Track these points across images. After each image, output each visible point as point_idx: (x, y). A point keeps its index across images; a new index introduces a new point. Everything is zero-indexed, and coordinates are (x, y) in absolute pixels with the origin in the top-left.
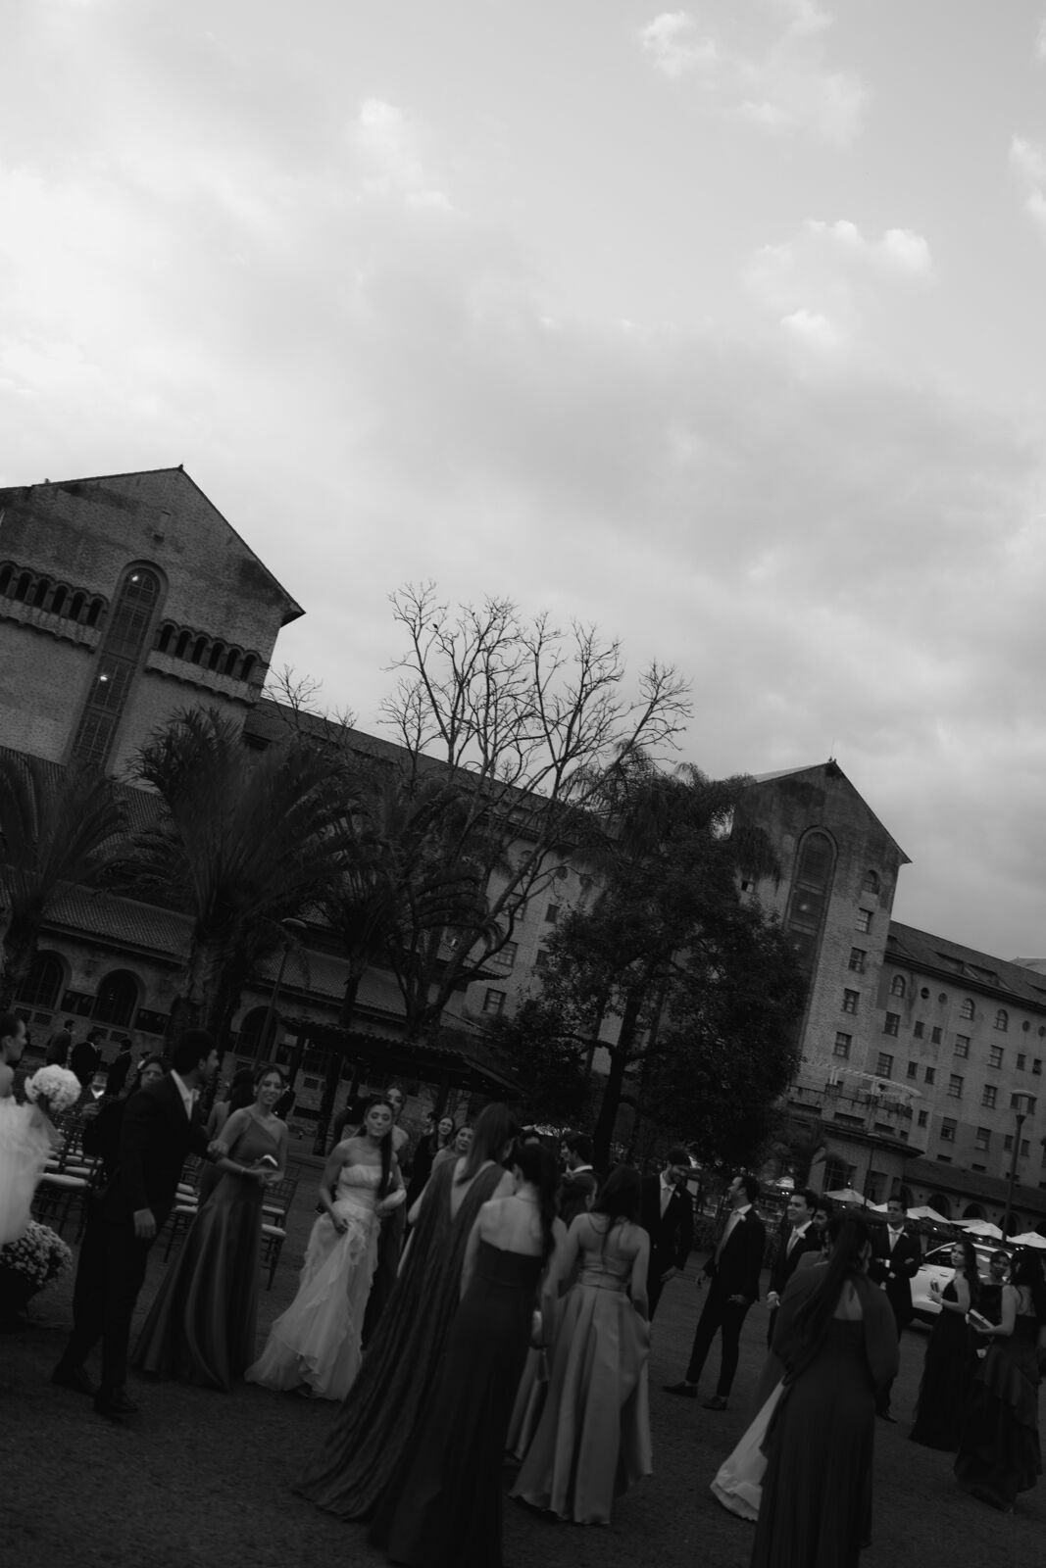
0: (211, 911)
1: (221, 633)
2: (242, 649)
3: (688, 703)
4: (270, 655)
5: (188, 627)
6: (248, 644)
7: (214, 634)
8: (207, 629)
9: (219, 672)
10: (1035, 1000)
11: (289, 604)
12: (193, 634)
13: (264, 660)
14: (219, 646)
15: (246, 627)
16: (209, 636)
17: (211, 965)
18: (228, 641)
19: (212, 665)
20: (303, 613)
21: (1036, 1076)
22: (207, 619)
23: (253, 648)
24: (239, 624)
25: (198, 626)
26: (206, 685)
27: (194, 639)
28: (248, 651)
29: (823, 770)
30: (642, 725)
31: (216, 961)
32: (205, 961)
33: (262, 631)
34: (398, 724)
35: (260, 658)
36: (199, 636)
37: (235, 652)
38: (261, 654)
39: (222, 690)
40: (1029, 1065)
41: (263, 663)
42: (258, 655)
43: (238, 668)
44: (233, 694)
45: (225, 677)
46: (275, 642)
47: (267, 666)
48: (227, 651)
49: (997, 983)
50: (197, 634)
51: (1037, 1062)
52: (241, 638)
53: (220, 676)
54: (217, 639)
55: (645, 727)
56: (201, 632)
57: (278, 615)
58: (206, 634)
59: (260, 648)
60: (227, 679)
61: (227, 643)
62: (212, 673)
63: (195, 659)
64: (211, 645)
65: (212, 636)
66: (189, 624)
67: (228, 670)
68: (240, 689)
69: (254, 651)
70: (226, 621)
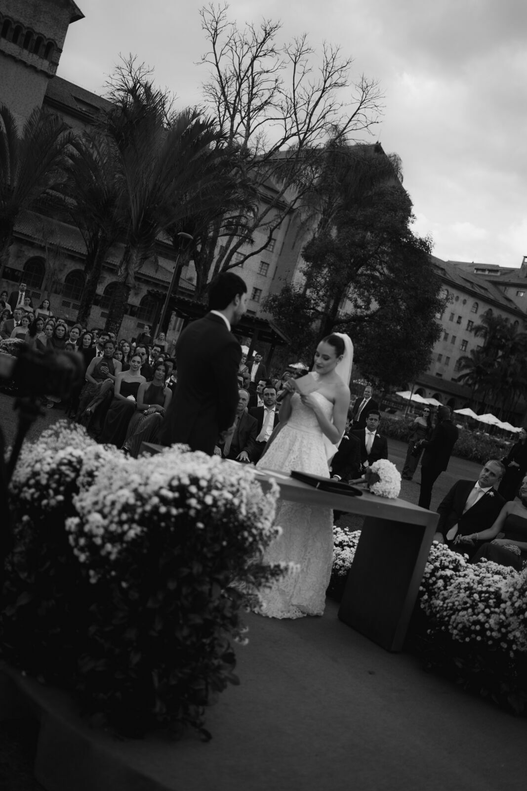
0: (139, 226)
1: (31, 24)
2: (45, 37)
3: (382, 105)
4: (63, 43)
5: (9, 17)
6: (48, 34)
7: (26, 23)
8: (22, 20)
9: (30, 52)
10: (463, 285)
11: (74, 9)
12: (12, 22)
13: (58, 46)
14: (30, 33)
15: (47, 22)
16: (23, 25)
17: (138, 261)
18: (36, 30)
19: (25, 46)
20: (83, 16)
21: (458, 325)
22: (22, 13)
23: (52, 38)
24: (42, 19)
25: (16, 17)
26: (22, 59)
27: (14, 26)
28: (49, 39)
29: (373, 148)
30: (353, 117)
31: (142, 259)
32: (135, 259)
33: (57, 26)
34: (215, 103)
35: (56, 45)
36: (16, 25)
37: (41, 39)
38: (57, 42)
39: (33, 64)
40: (456, 319)
41: (58, 48)
42: (55, 42)
43: (42, 50)
44: (39, 67)
45: (34, 55)
46: (65, 34)
47: (60, 51)
48: (35, 37)
49: (445, 275)
50: (15, 23)
51: (460, 318)
52: (43, 29)
53: (31, 54)
54: (28, 28)
55: (353, 119)
56: (18, 22)
57: (68, 16)
58: (21, 23)
59: (56, 38)
60: (36, 57)
61: (35, 32)
62: (26, 52)
63: (15, 41)
64: (25, 32)
65: (25, 25)
66: (10, 14)
67: (35, 51)
68: (44, 65)
69: (52, 40)
70: (34, 16)
